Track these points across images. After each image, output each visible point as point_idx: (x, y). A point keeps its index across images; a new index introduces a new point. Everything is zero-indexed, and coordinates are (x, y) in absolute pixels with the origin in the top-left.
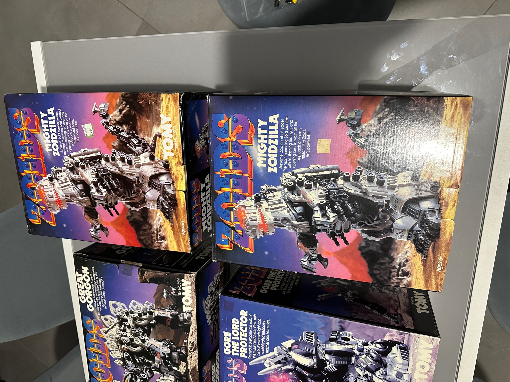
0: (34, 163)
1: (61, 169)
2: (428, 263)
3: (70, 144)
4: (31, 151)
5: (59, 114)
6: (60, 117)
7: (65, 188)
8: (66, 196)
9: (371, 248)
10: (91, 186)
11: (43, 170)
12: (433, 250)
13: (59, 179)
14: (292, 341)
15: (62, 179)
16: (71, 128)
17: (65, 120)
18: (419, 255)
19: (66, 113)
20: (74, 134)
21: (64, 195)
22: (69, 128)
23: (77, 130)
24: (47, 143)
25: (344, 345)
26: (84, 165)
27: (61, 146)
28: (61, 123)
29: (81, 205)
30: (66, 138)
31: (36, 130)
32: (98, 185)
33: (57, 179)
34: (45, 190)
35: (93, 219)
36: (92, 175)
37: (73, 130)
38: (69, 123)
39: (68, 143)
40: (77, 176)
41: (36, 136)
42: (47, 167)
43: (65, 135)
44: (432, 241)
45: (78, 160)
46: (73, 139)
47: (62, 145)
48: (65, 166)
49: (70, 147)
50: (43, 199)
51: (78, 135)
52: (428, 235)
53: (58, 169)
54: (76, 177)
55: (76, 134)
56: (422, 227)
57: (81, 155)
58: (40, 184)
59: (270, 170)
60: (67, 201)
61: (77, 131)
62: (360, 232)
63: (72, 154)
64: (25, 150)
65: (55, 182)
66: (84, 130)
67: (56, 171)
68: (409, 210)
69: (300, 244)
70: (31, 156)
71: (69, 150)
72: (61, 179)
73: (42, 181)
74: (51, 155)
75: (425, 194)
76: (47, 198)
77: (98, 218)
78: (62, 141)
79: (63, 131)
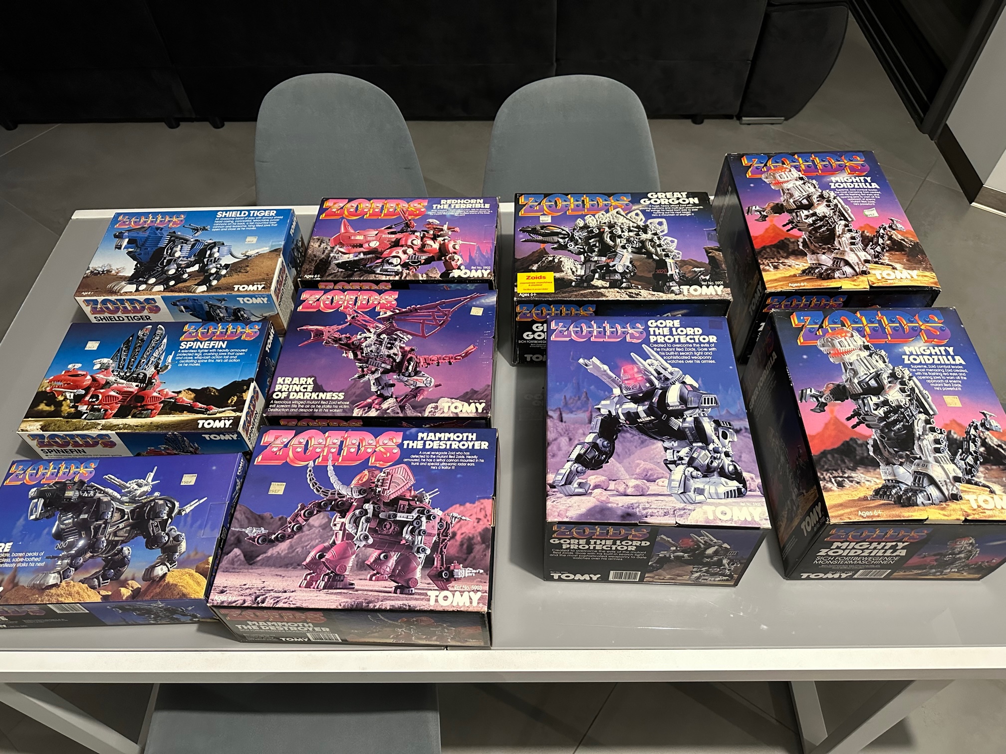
2: (865, 503)
9: (858, 448)
12: (884, 504)
14: (696, 385)
18: (872, 493)
25: (716, 434)
44: (894, 501)
52: (900, 497)
56: (906, 491)
59: (906, 357)
62: (873, 437)
68: (920, 478)
69: (831, 386)
75: (944, 489)
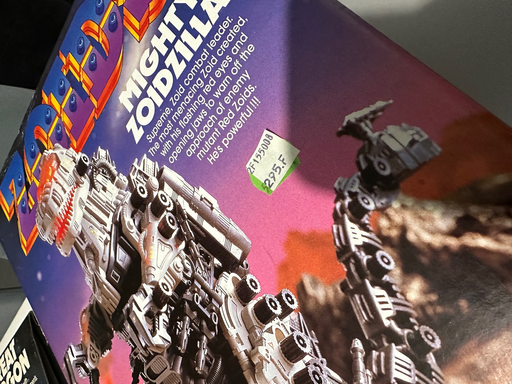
0: (79, 100)
1: (115, 172)
3: (184, 142)
4: (92, 67)
5: (227, 32)
6: (225, 45)
7: (93, 219)
8: (82, 235)
10: (144, 285)
11: (82, 134)
13: (96, 188)
15: (102, 194)
16: (224, 104)
17: (231, 65)
19: (251, 48)
20: (220, 129)
21: (80, 229)
22: (221, 98)
23: (238, 125)
24: (136, 82)
26: (174, 231)
27: (159, 124)
28: (211, 65)
29: (94, 288)
30: (189, 116)
31: (137, 24)
32: (161, 308)
33: (92, 185)
34: (56, 175)
35: (92, 341)
36: (169, 270)
37: (225, 114)
38: (233, 83)
39: (181, 136)
40: (135, 230)
41: (126, 39)
42: (94, 136)
43: (194, 108)
45: (169, 200)
46: (206, 139)
47: (165, 125)
48: (129, 178)
49: (178, 149)
50: (41, 186)
51: (226, 141)
53: (110, 165)
54: (131, 227)
55: (224, 133)
57: (189, 200)
58: (57, 152)
60: (76, 245)
61: (234, 130)
63: (168, 173)
64: (82, 51)
65: (83, 183)
66: (259, 147)
67: (104, 166)
70: (84, 77)
71: (169, 154)
72: (99, 194)
73: (65, 151)
74: (122, 118)
76: (48, 193)
77: (103, 353)
78: (172, 113)
79: (200, 91)
